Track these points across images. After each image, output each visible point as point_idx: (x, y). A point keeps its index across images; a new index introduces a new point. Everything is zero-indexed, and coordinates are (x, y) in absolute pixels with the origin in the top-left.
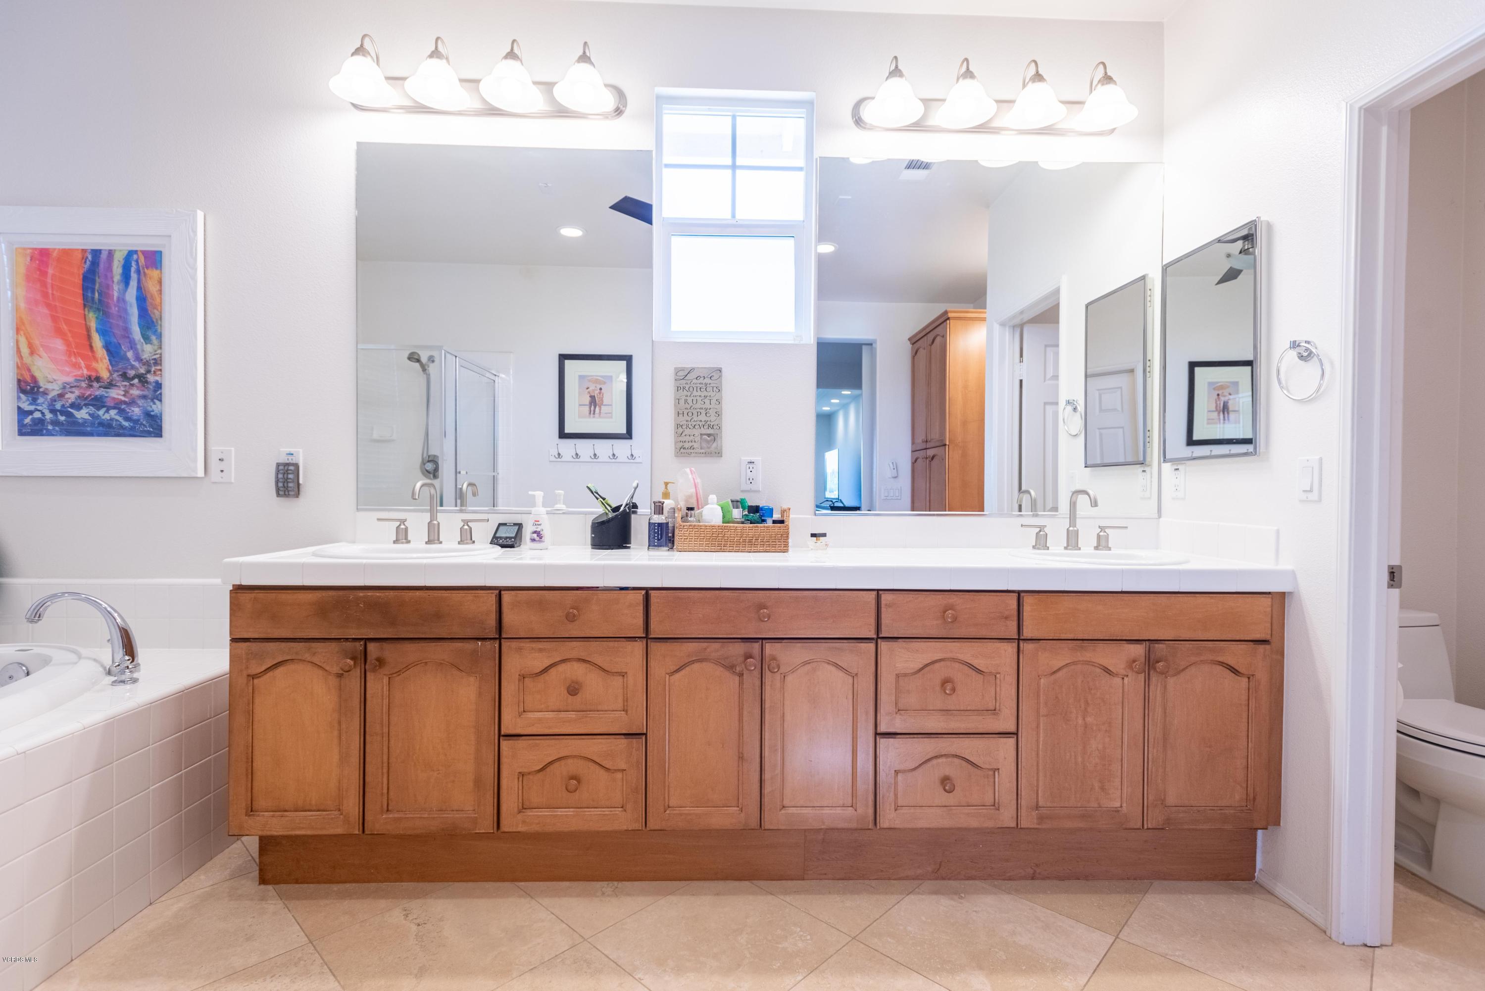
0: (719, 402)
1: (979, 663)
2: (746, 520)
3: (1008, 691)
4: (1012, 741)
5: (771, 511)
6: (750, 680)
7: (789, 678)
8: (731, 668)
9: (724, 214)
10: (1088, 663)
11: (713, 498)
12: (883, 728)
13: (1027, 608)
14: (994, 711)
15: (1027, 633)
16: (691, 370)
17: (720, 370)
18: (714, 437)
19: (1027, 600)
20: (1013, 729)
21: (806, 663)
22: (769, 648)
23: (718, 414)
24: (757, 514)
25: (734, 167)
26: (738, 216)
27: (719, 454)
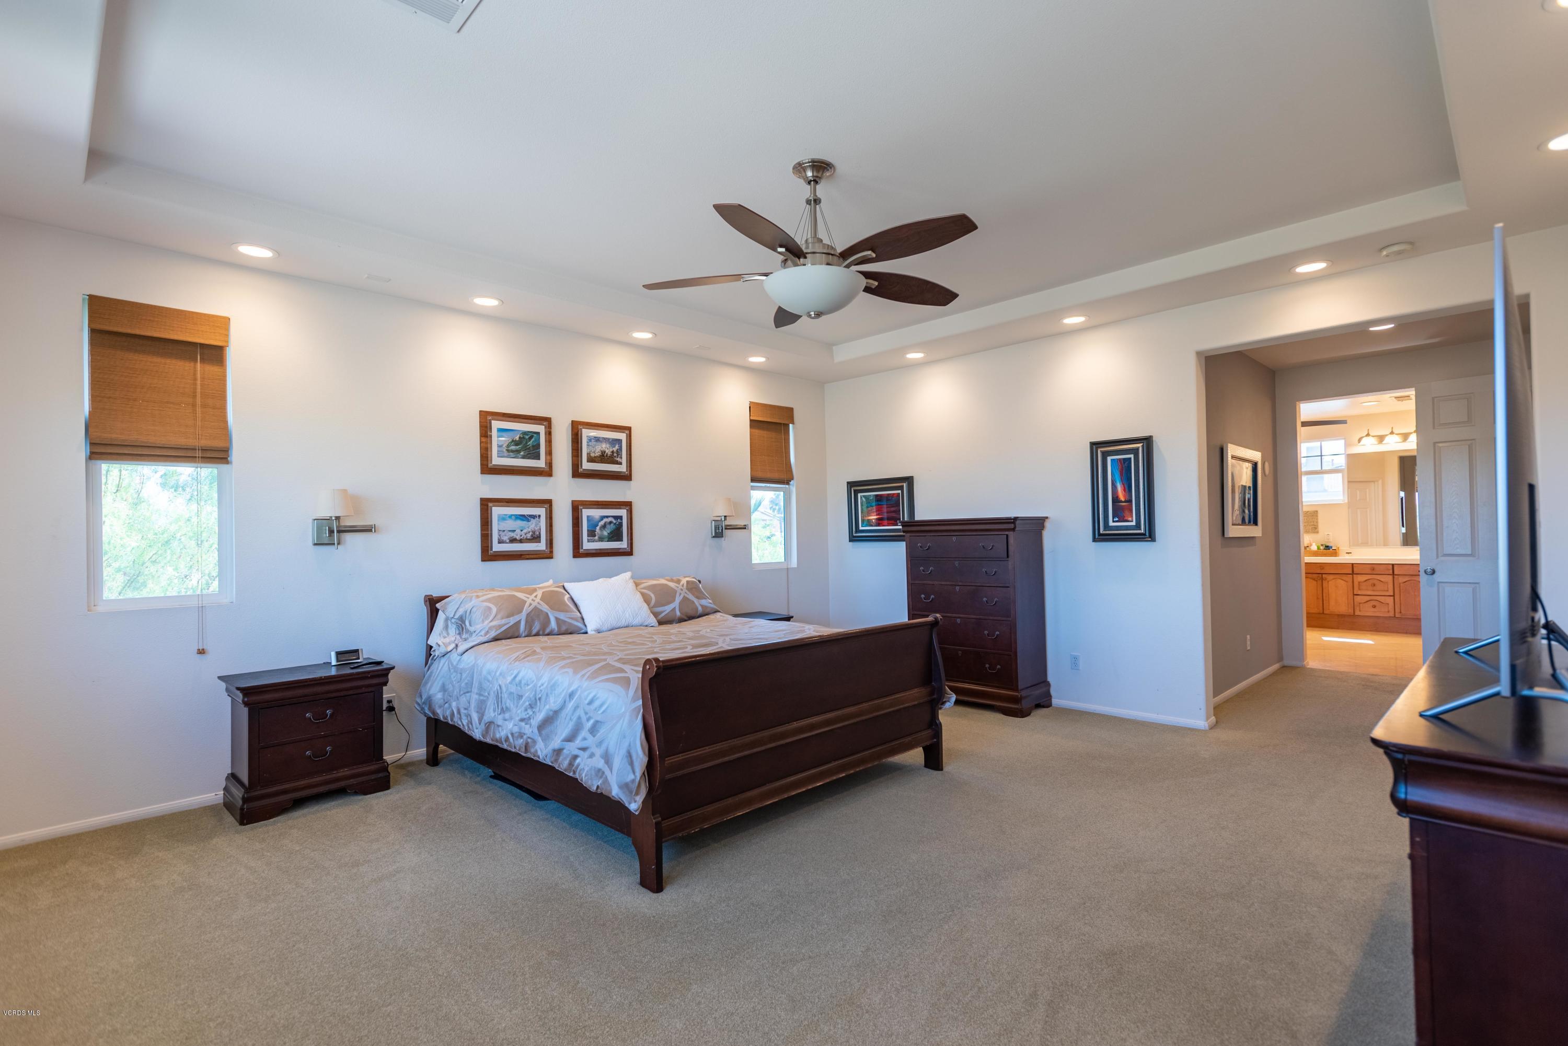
0: (1317, 519)
1: (1382, 580)
2: (1325, 549)
3: (1391, 586)
4: (1392, 598)
5: (1331, 547)
6: (1320, 582)
7: (1330, 582)
8: (1314, 579)
9: (1319, 468)
10: (1415, 580)
11: (1314, 544)
12: (1355, 593)
13: (1395, 568)
14: (1388, 591)
15: (1395, 573)
16: (1308, 512)
17: (1317, 511)
18: (1316, 528)
19: (1395, 566)
20: (1392, 594)
21: (1334, 579)
22: (1324, 575)
23: (1317, 522)
24: (1327, 547)
25: (1321, 456)
26: (1323, 469)
27: (1318, 532)
